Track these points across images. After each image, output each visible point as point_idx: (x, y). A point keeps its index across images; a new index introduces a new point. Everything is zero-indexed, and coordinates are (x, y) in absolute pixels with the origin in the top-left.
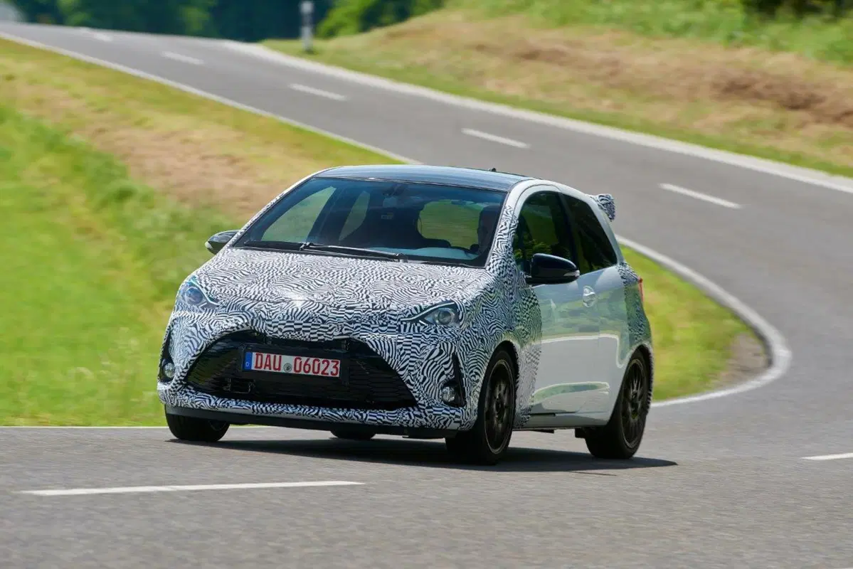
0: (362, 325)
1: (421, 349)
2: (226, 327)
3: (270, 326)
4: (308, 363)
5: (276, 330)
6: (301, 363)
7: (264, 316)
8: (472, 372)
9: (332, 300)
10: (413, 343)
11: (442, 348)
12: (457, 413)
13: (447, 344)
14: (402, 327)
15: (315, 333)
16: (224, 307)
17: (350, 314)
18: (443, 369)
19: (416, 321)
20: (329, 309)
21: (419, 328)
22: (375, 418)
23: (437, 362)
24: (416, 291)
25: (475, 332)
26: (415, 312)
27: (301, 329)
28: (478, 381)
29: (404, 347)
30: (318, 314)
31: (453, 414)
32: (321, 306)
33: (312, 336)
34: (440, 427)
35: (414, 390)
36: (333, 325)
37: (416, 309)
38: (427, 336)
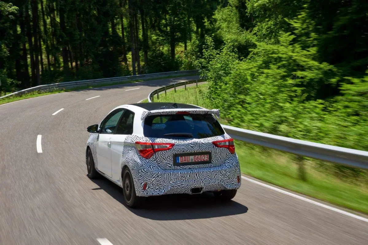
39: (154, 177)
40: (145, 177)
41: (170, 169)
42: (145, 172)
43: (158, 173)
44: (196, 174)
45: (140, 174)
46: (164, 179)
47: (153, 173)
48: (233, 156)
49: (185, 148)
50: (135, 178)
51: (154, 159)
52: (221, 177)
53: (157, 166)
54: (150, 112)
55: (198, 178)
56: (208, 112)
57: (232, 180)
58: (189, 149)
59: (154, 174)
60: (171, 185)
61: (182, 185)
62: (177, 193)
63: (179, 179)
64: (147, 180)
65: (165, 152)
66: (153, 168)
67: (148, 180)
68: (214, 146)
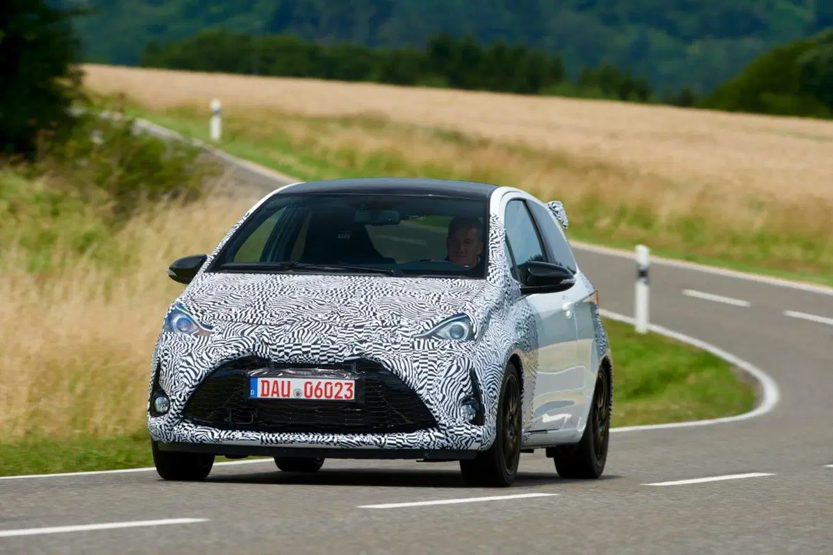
0: (374, 344)
1: (438, 366)
2: (226, 354)
3: (275, 350)
4: (320, 387)
5: (282, 354)
6: (311, 387)
7: (266, 340)
8: (489, 388)
9: (338, 319)
10: (430, 361)
11: (459, 364)
12: (478, 432)
13: (464, 359)
14: (416, 344)
15: (325, 355)
16: (220, 333)
17: (360, 333)
18: (461, 386)
19: (429, 337)
20: (337, 328)
21: (433, 344)
22: (394, 442)
23: (454, 379)
24: (423, 306)
25: (489, 345)
26: (427, 327)
27: (309, 352)
28: (495, 397)
29: (421, 365)
30: (326, 335)
31: (475, 433)
32: (328, 327)
33: (321, 358)
34: (461, 448)
35: (434, 410)
36: (344, 346)
37: (427, 323)
38: (443, 352)
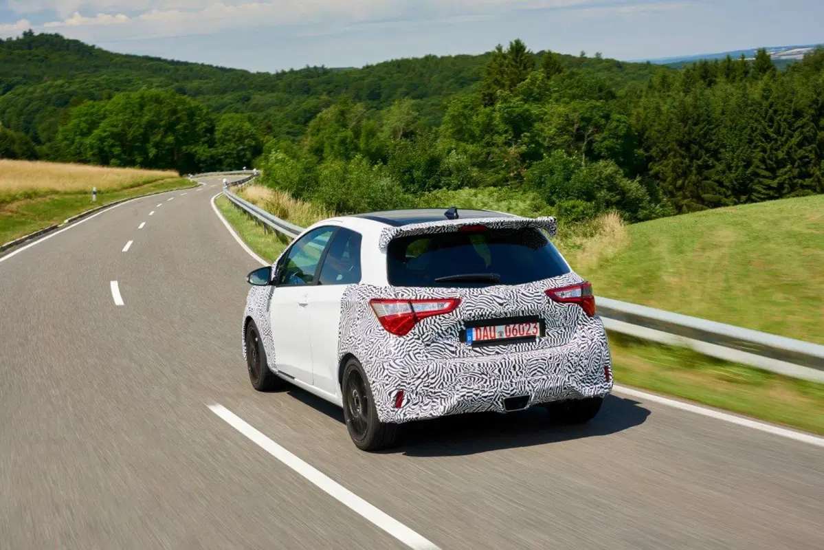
39: (419, 378)
40: (398, 379)
41: (454, 358)
42: (398, 365)
43: (428, 367)
44: (514, 367)
45: (386, 371)
46: (442, 380)
47: (417, 368)
48: (591, 322)
49: (486, 308)
50: (374, 382)
51: (416, 337)
52: (569, 370)
53: (424, 353)
54: (401, 230)
55: (518, 375)
56: (529, 223)
57: (593, 377)
58: (495, 309)
59: (419, 369)
60: (458, 392)
61: (485, 392)
62: (471, 411)
63: (477, 378)
64: (402, 384)
65: (440, 319)
66: (417, 356)
67: (405, 384)
68: (549, 300)
